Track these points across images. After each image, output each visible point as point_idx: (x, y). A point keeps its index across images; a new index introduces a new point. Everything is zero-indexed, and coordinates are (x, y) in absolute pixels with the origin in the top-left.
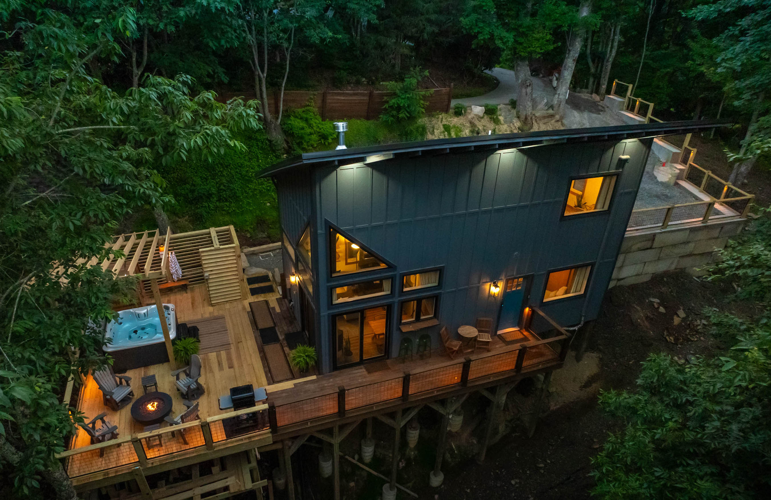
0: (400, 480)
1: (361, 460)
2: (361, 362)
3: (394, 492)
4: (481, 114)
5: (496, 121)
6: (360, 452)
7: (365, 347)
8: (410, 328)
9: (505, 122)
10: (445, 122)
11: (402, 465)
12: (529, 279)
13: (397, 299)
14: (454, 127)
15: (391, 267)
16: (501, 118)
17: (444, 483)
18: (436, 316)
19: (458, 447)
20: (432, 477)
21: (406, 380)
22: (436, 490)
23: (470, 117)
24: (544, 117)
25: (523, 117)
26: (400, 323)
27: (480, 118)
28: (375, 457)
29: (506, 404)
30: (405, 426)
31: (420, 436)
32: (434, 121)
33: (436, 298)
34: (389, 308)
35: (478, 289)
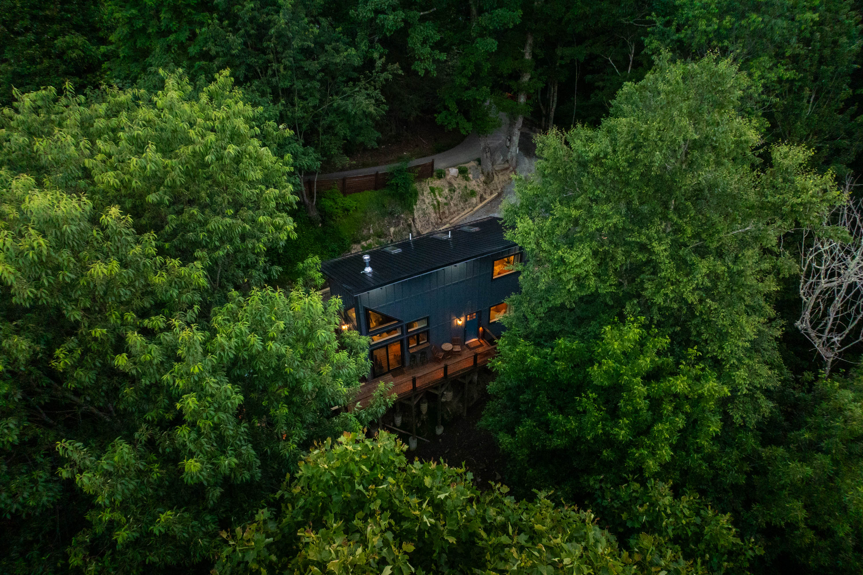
0: (419, 434)
1: (395, 425)
2: (389, 371)
3: (416, 441)
4: (456, 175)
5: (467, 179)
6: (393, 421)
7: (391, 362)
8: (415, 350)
9: (474, 178)
10: (430, 185)
11: (419, 425)
12: (479, 313)
13: (405, 336)
14: (437, 188)
15: (400, 321)
16: (470, 176)
17: (444, 431)
18: (428, 341)
19: (451, 410)
20: (437, 429)
21: (414, 380)
22: (441, 436)
23: (448, 177)
24: (502, 170)
25: (486, 173)
26: (409, 348)
27: (455, 178)
28: (403, 423)
29: (478, 381)
30: (419, 402)
31: (429, 407)
32: (423, 184)
33: (428, 332)
34: (402, 342)
35: (451, 323)
